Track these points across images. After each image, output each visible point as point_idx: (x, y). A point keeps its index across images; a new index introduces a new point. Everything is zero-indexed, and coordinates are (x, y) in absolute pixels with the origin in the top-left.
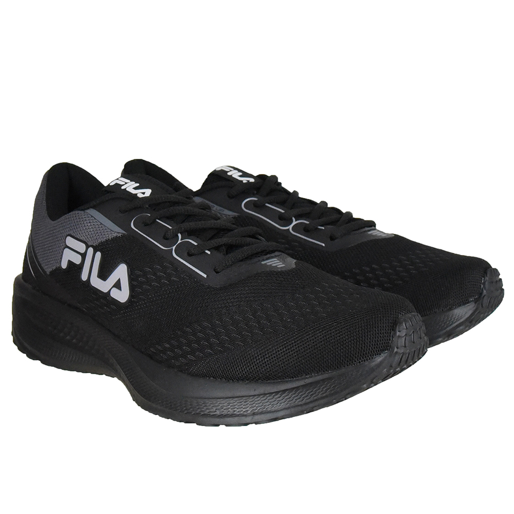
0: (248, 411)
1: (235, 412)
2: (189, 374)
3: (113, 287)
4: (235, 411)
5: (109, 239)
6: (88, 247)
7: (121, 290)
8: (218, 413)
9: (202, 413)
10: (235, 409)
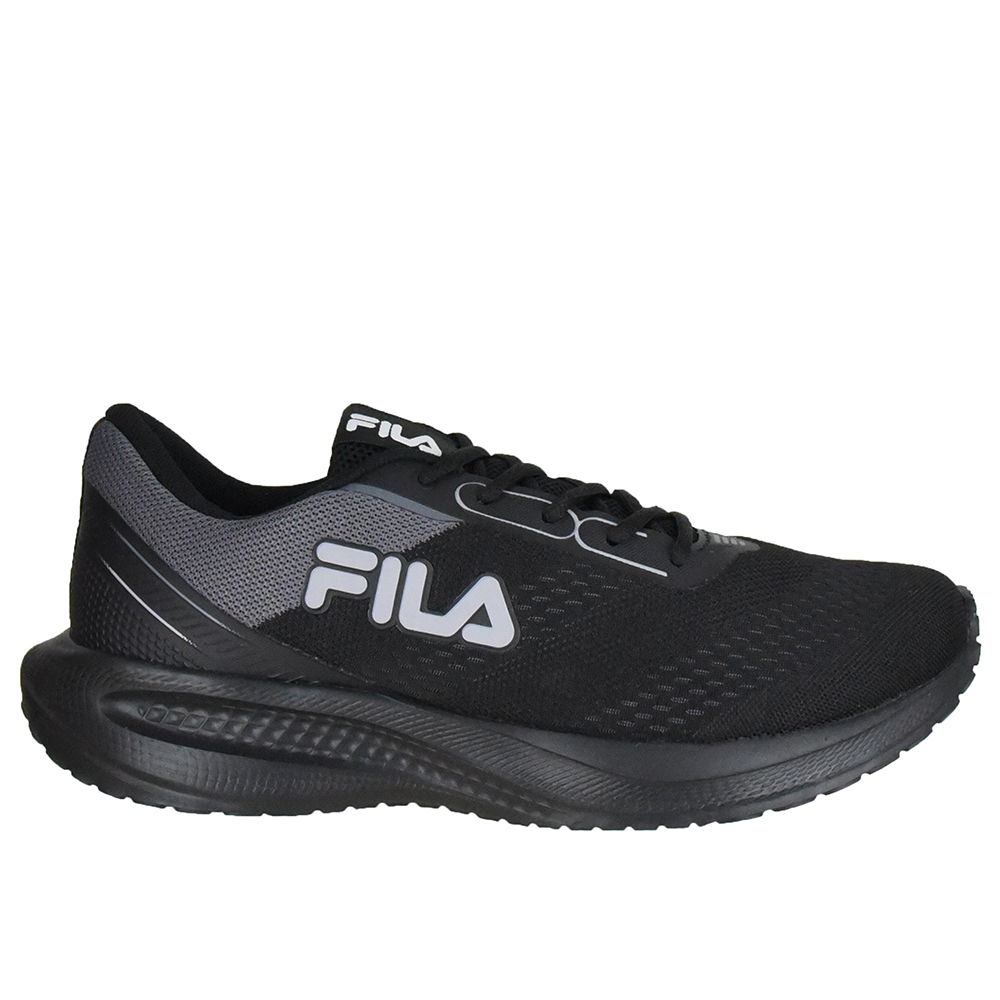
0: (817, 774)
1: (796, 783)
2: (692, 742)
3: (469, 622)
4: (794, 781)
5: (436, 535)
6: (381, 557)
7: (490, 626)
8: (766, 792)
9: (737, 800)
10: (796, 778)
